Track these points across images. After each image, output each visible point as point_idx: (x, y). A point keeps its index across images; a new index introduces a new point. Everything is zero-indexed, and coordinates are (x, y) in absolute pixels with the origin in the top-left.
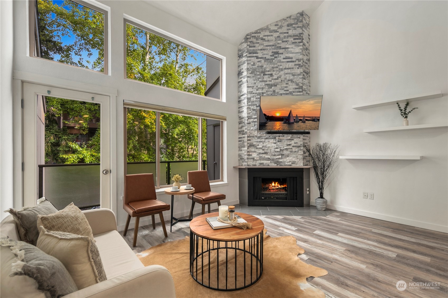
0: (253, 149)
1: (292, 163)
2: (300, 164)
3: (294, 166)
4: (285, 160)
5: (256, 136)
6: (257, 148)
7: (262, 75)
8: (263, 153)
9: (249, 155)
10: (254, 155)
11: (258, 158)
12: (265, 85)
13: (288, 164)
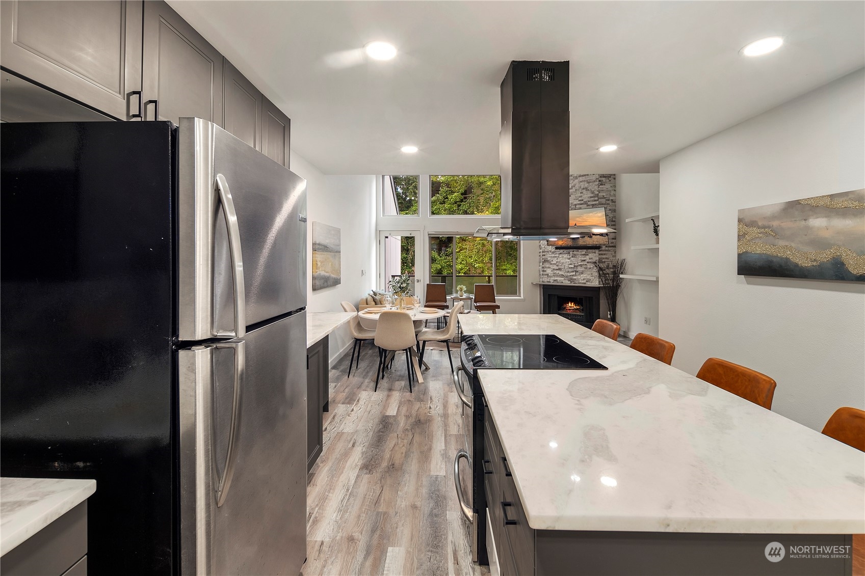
0: (547, 265)
1: (587, 281)
2: (595, 283)
3: (589, 284)
4: (579, 277)
5: (553, 252)
6: (551, 264)
8: (557, 270)
9: (543, 271)
10: (549, 271)
11: (552, 275)
13: (583, 282)
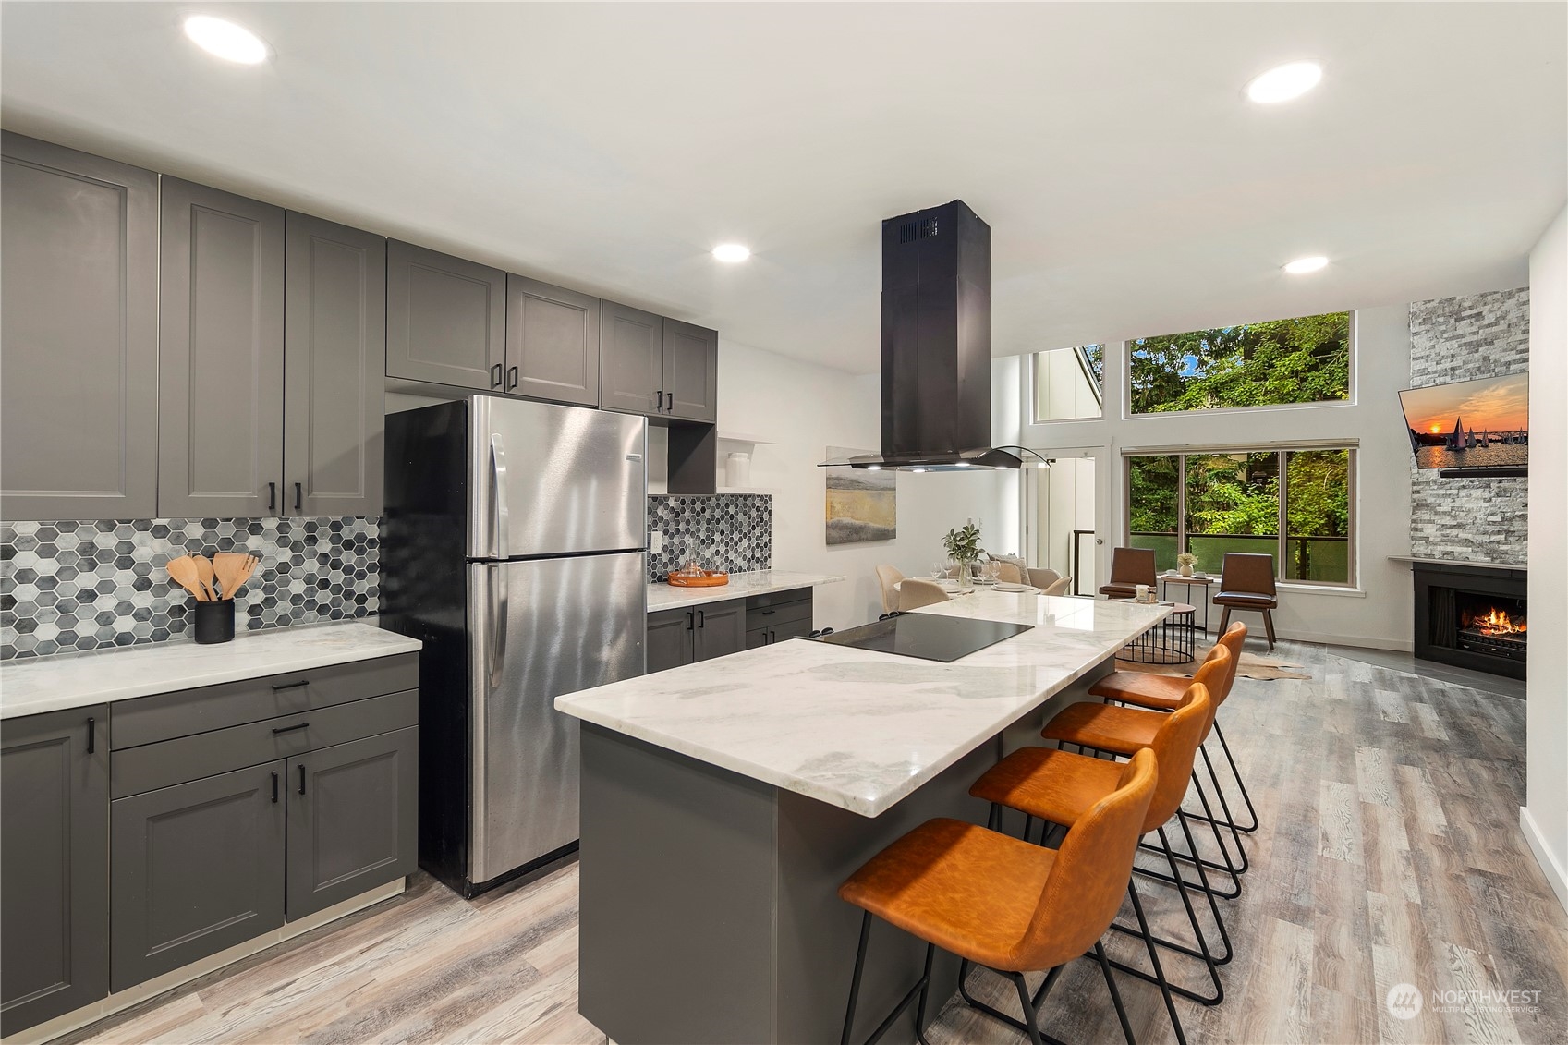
0: (1426, 516)
5: (1435, 482)
6: (1436, 513)
7: (1452, 321)
8: (1452, 527)
9: (1416, 529)
10: (1430, 530)
11: (1439, 539)
12: (1460, 346)
